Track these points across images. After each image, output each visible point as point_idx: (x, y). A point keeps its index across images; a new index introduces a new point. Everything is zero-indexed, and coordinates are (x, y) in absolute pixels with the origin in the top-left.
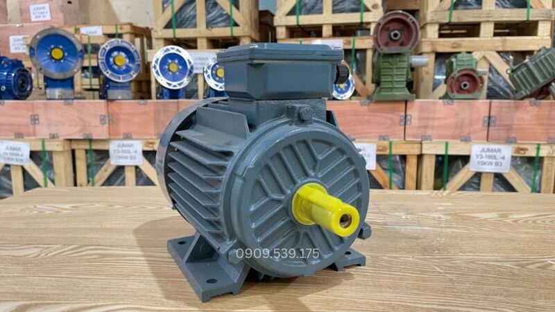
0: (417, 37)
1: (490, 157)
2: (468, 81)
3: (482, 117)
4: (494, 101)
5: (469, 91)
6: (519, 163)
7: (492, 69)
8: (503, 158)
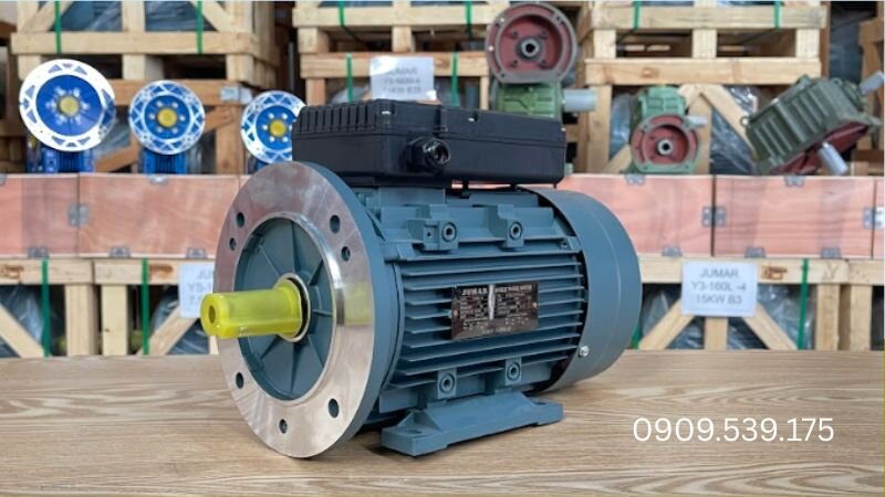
0: (570, 52)
1: (718, 286)
2: (671, 139)
3: (700, 209)
4: (719, 177)
5: (672, 159)
6: (773, 296)
7: (717, 119)
8: (743, 288)
